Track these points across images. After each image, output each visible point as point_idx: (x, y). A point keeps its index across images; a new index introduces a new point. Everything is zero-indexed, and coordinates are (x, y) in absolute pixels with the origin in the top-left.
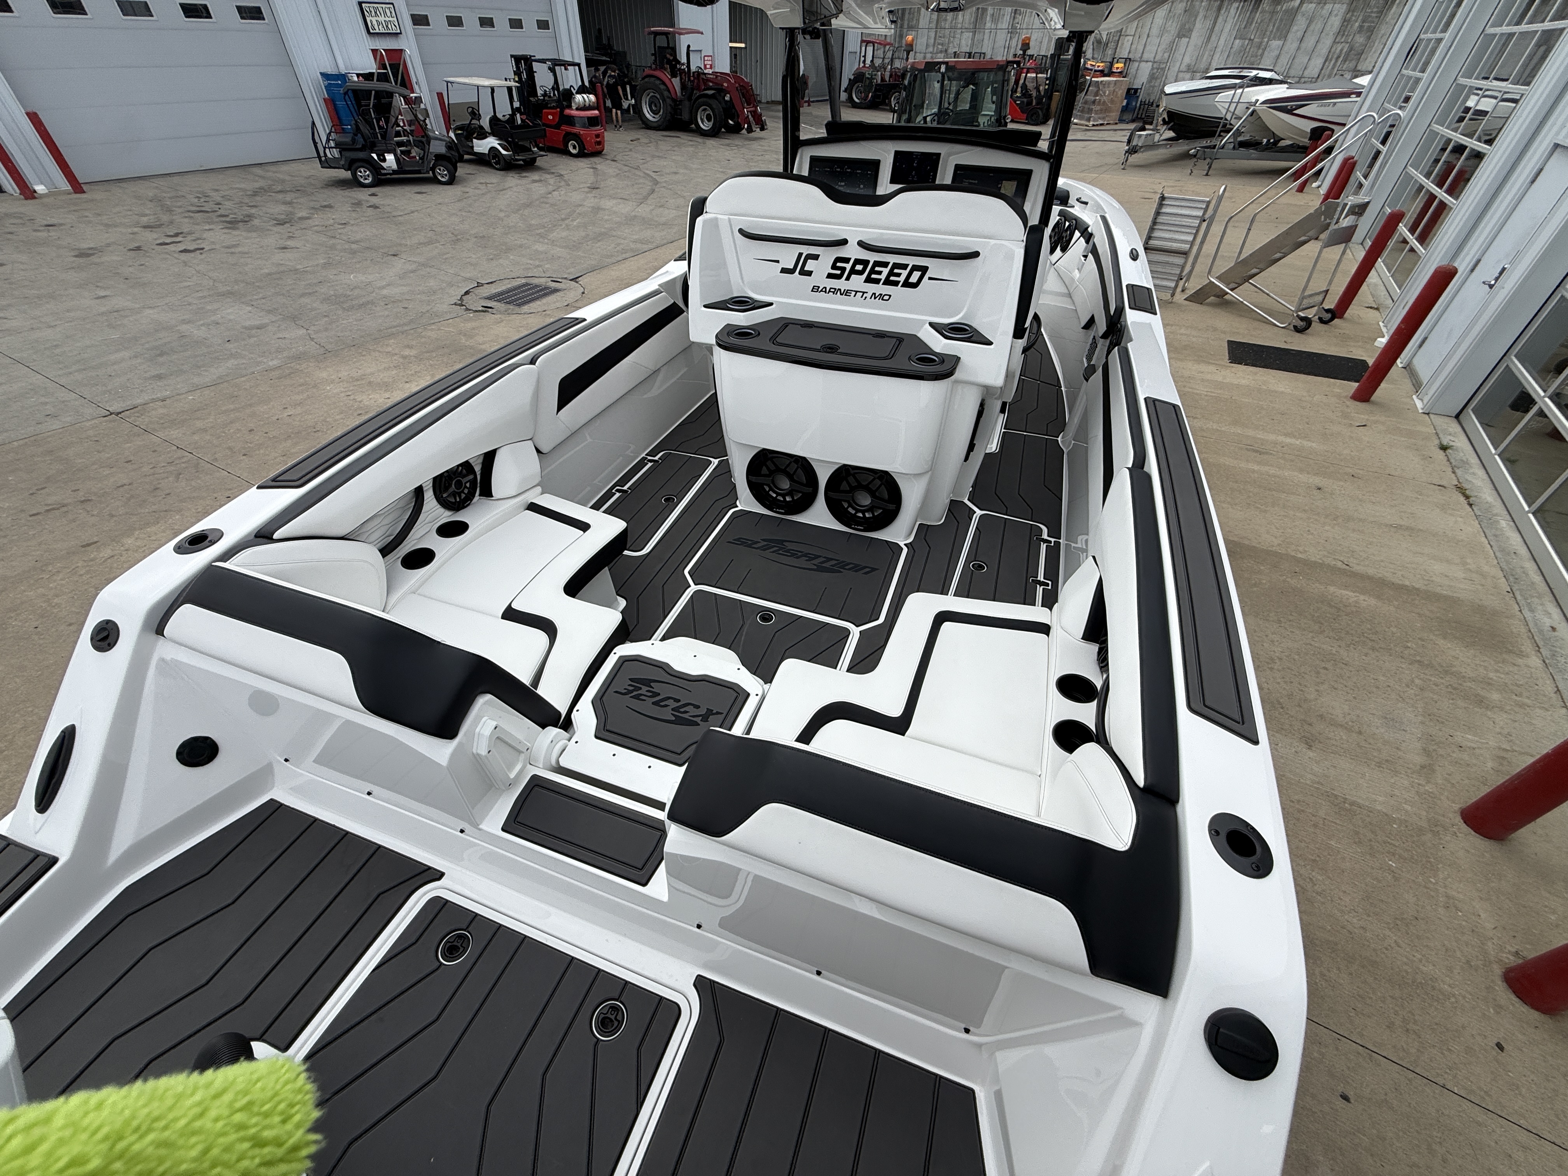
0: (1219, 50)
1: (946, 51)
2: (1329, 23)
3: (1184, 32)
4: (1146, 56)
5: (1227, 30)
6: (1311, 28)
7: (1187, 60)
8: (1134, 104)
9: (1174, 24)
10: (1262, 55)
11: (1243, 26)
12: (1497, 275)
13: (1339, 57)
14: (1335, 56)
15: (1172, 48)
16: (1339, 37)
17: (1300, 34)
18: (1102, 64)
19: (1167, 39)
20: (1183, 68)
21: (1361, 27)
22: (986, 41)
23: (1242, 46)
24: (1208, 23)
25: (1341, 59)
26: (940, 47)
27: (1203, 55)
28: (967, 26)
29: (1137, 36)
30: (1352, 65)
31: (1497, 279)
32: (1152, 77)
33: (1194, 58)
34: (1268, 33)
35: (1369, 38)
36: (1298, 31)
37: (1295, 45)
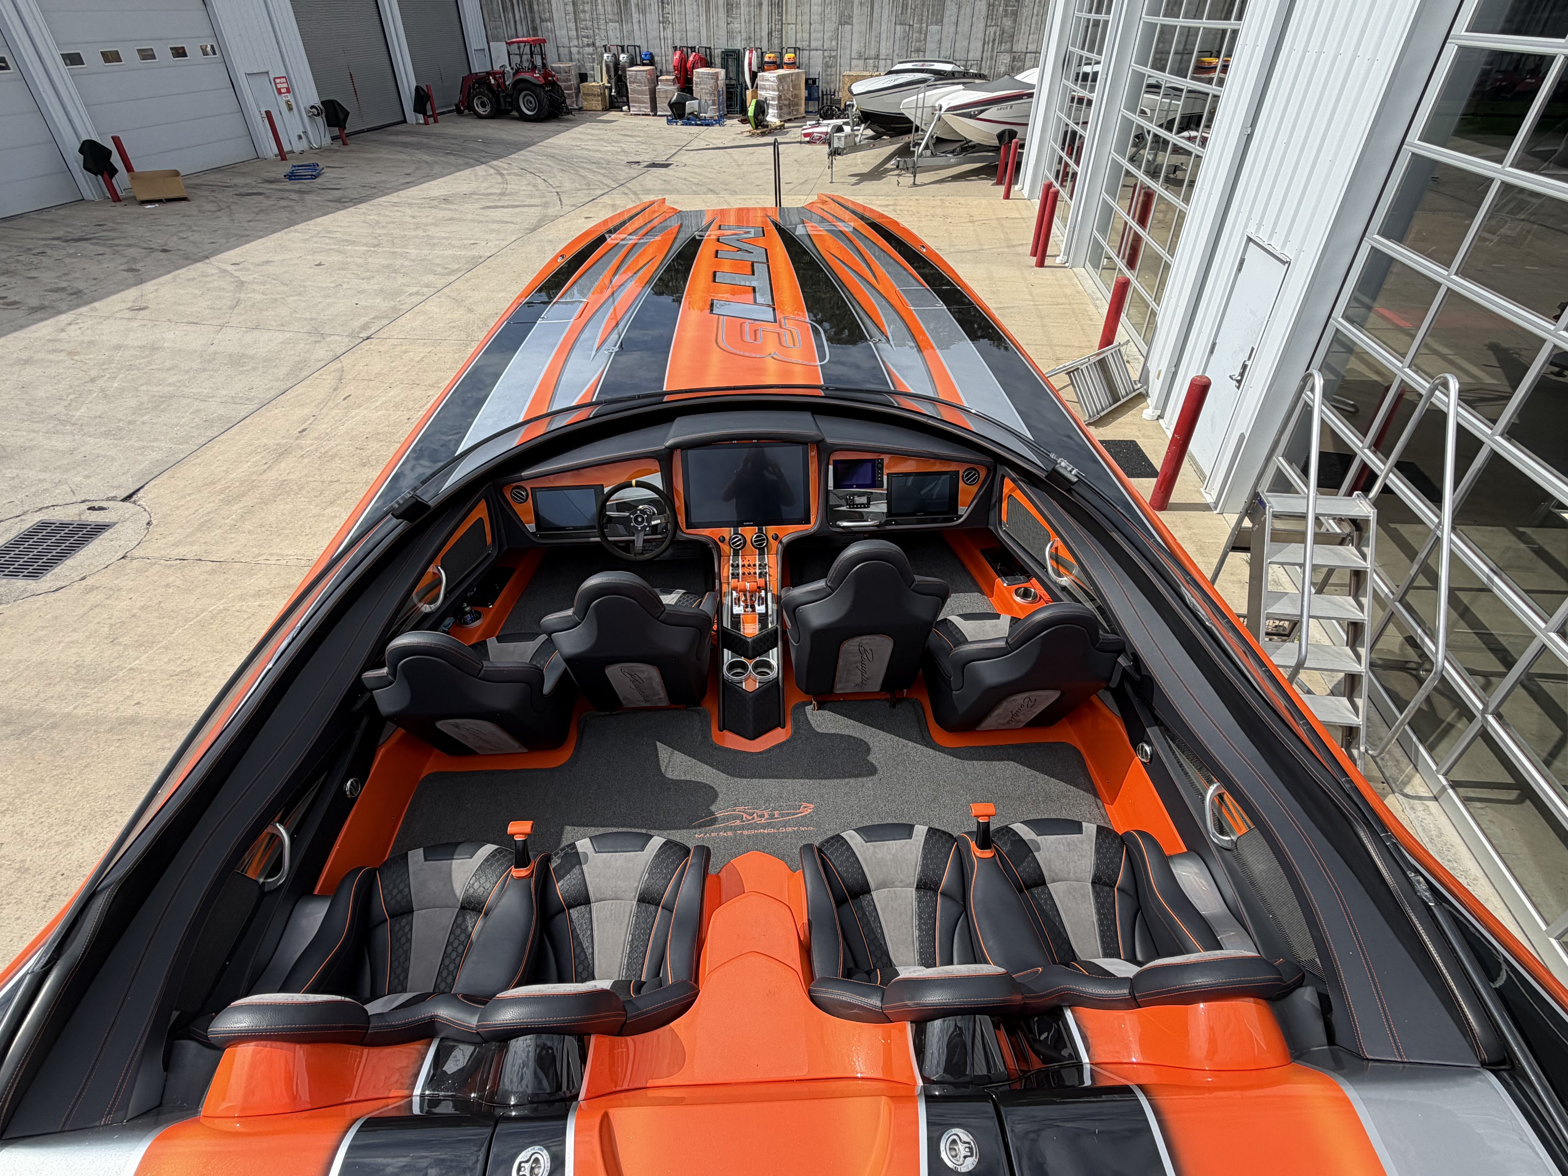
0: (883, 36)
1: (594, 44)
2: (977, 8)
3: (845, 20)
4: (814, 44)
5: (885, 17)
6: (962, 13)
7: (856, 46)
8: (816, 94)
9: (834, 11)
10: (925, 39)
11: (900, 12)
12: (1239, 370)
13: (994, 40)
14: (991, 39)
15: (837, 35)
16: (989, 21)
17: (954, 18)
18: (772, 55)
19: (830, 26)
20: (854, 55)
21: (1006, 11)
22: (637, 32)
23: (905, 32)
24: (866, 10)
25: (997, 42)
26: (585, 40)
27: (870, 42)
28: (610, 17)
29: (799, 22)
30: (1008, 45)
31: (1242, 374)
32: (827, 66)
33: (862, 44)
34: (925, 18)
35: (1015, 21)
36: (951, 15)
37: (953, 28)
